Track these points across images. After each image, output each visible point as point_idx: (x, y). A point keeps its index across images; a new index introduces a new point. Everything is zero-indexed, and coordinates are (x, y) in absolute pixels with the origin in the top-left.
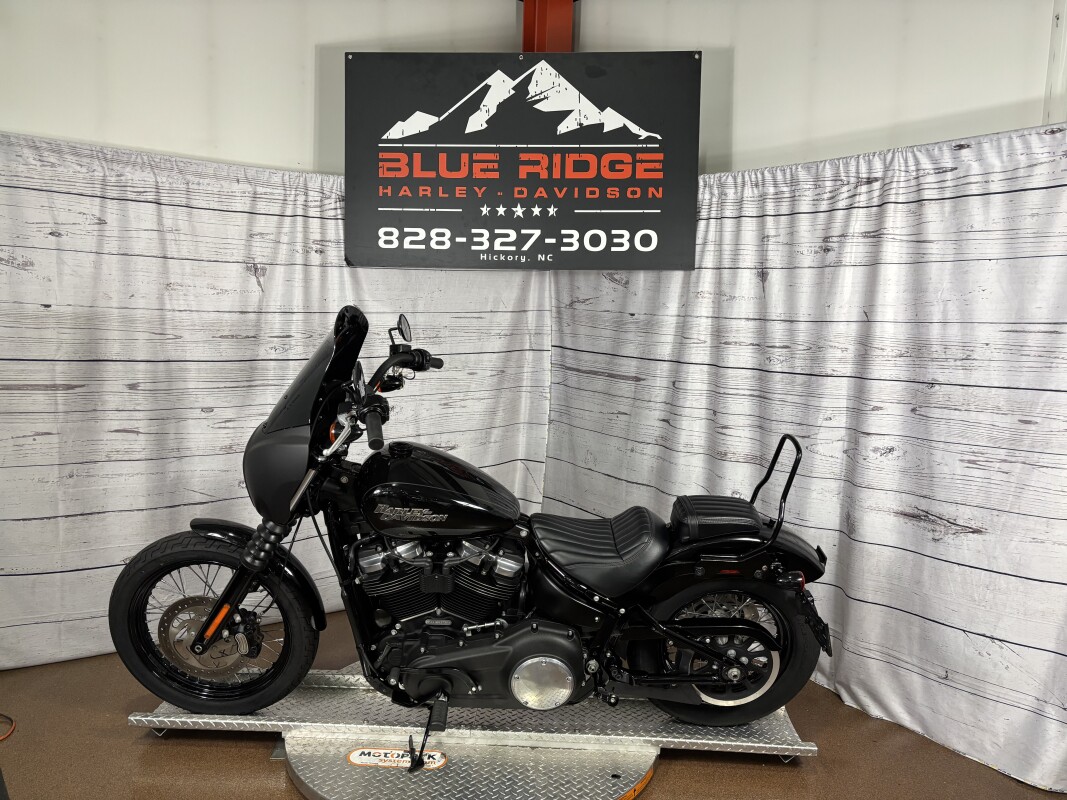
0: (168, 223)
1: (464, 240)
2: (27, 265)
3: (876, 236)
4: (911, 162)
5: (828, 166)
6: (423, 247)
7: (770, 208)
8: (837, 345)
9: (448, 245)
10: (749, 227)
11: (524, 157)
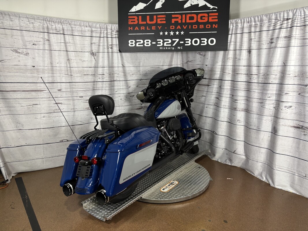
0: (67, 40)
1: (155, 43)
2: (27, 54)
3: (289, 37)
4: (302, 12)
5: (273, 15)
6: (142, 46)
7: (253, 30)
8: (273, 73)
9: (150, 45)
10: (246, 36)
11: (173, 16)
